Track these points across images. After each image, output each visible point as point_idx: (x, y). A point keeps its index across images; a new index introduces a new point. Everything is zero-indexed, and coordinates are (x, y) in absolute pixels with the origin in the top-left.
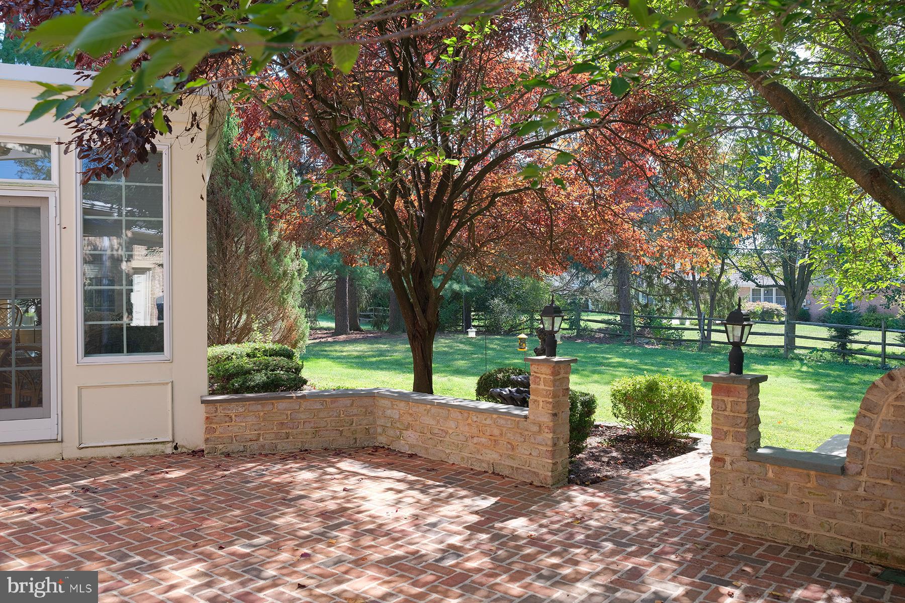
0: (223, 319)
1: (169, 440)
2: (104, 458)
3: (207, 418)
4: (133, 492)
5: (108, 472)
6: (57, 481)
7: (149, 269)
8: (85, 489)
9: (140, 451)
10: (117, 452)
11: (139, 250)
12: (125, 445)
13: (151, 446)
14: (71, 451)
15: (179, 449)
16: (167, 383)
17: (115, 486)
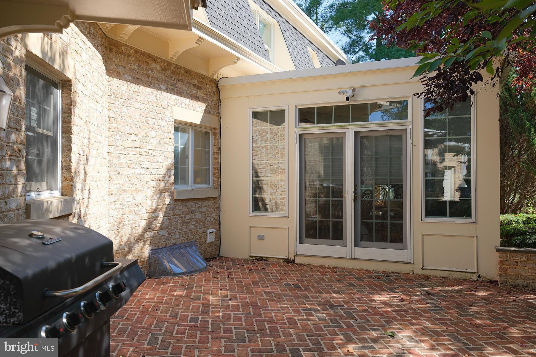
0: (502, 198)
1: (475, 271)
2: (436, 277)
3: (501, 261)
4: (456, 300)
5: (440, 285)
6: (412, 285)
7: (454, 167)
8: (428, 293)
9: (457, 275)
10: (444, 274)
11: (448, 156)
12: (448, 271)
13: (464, 274)
14: (418, 271)
15: (481, 278)
16: (474, 237)
17: (445, 295)
